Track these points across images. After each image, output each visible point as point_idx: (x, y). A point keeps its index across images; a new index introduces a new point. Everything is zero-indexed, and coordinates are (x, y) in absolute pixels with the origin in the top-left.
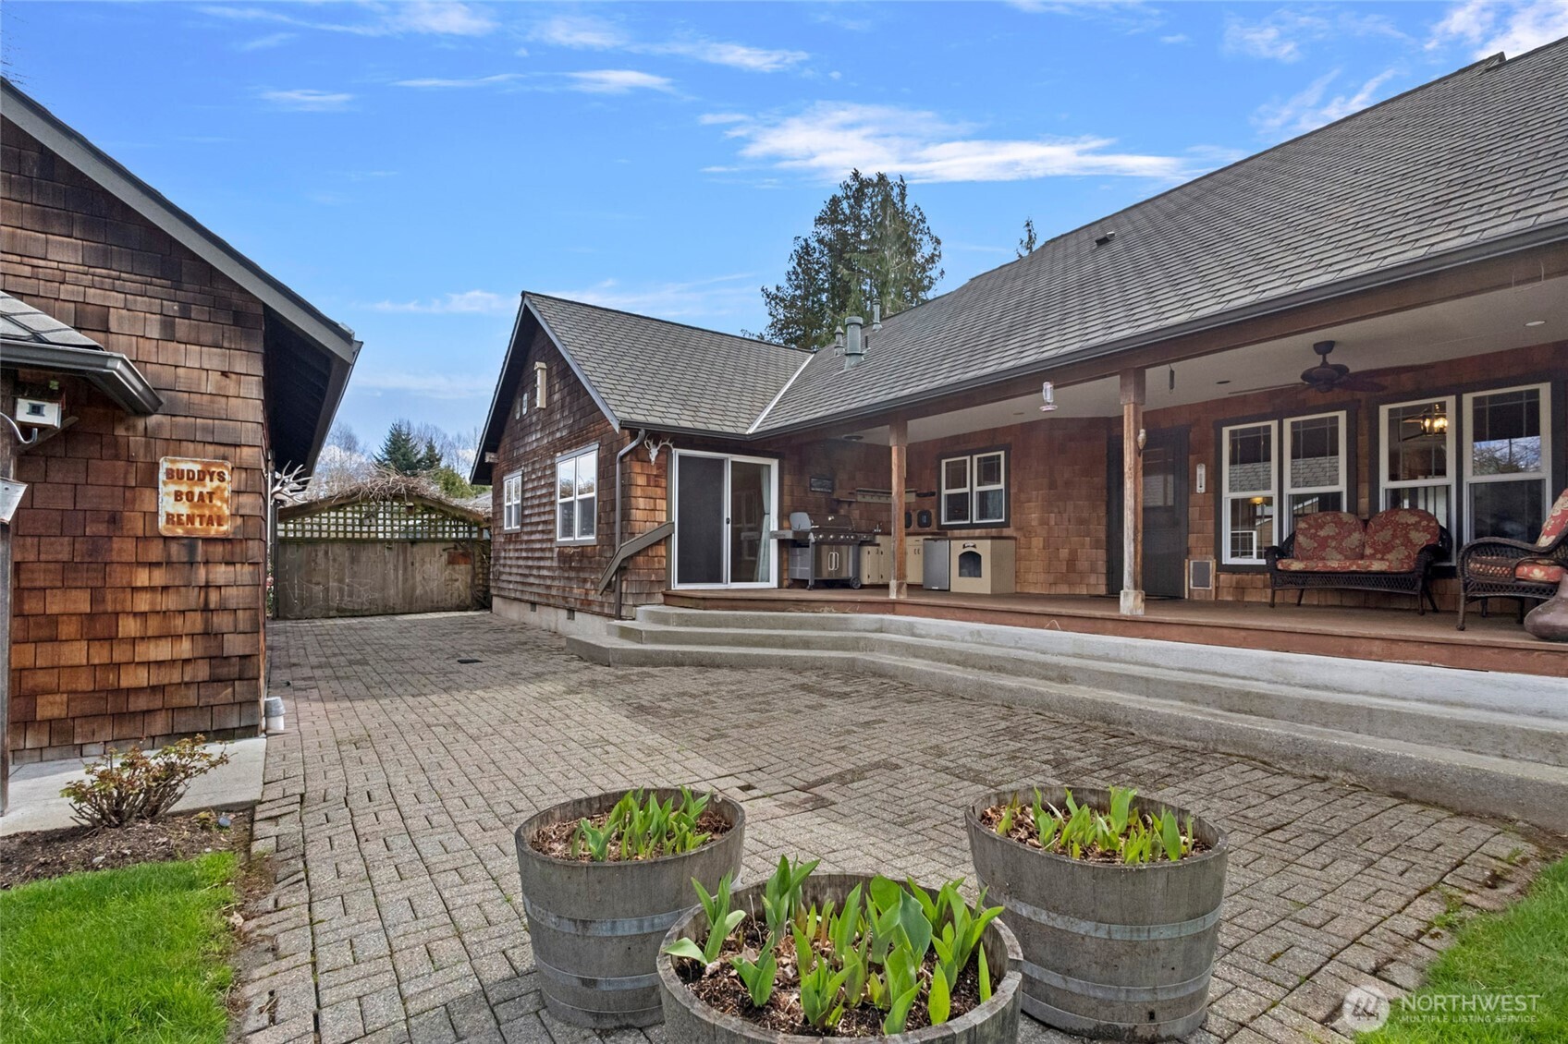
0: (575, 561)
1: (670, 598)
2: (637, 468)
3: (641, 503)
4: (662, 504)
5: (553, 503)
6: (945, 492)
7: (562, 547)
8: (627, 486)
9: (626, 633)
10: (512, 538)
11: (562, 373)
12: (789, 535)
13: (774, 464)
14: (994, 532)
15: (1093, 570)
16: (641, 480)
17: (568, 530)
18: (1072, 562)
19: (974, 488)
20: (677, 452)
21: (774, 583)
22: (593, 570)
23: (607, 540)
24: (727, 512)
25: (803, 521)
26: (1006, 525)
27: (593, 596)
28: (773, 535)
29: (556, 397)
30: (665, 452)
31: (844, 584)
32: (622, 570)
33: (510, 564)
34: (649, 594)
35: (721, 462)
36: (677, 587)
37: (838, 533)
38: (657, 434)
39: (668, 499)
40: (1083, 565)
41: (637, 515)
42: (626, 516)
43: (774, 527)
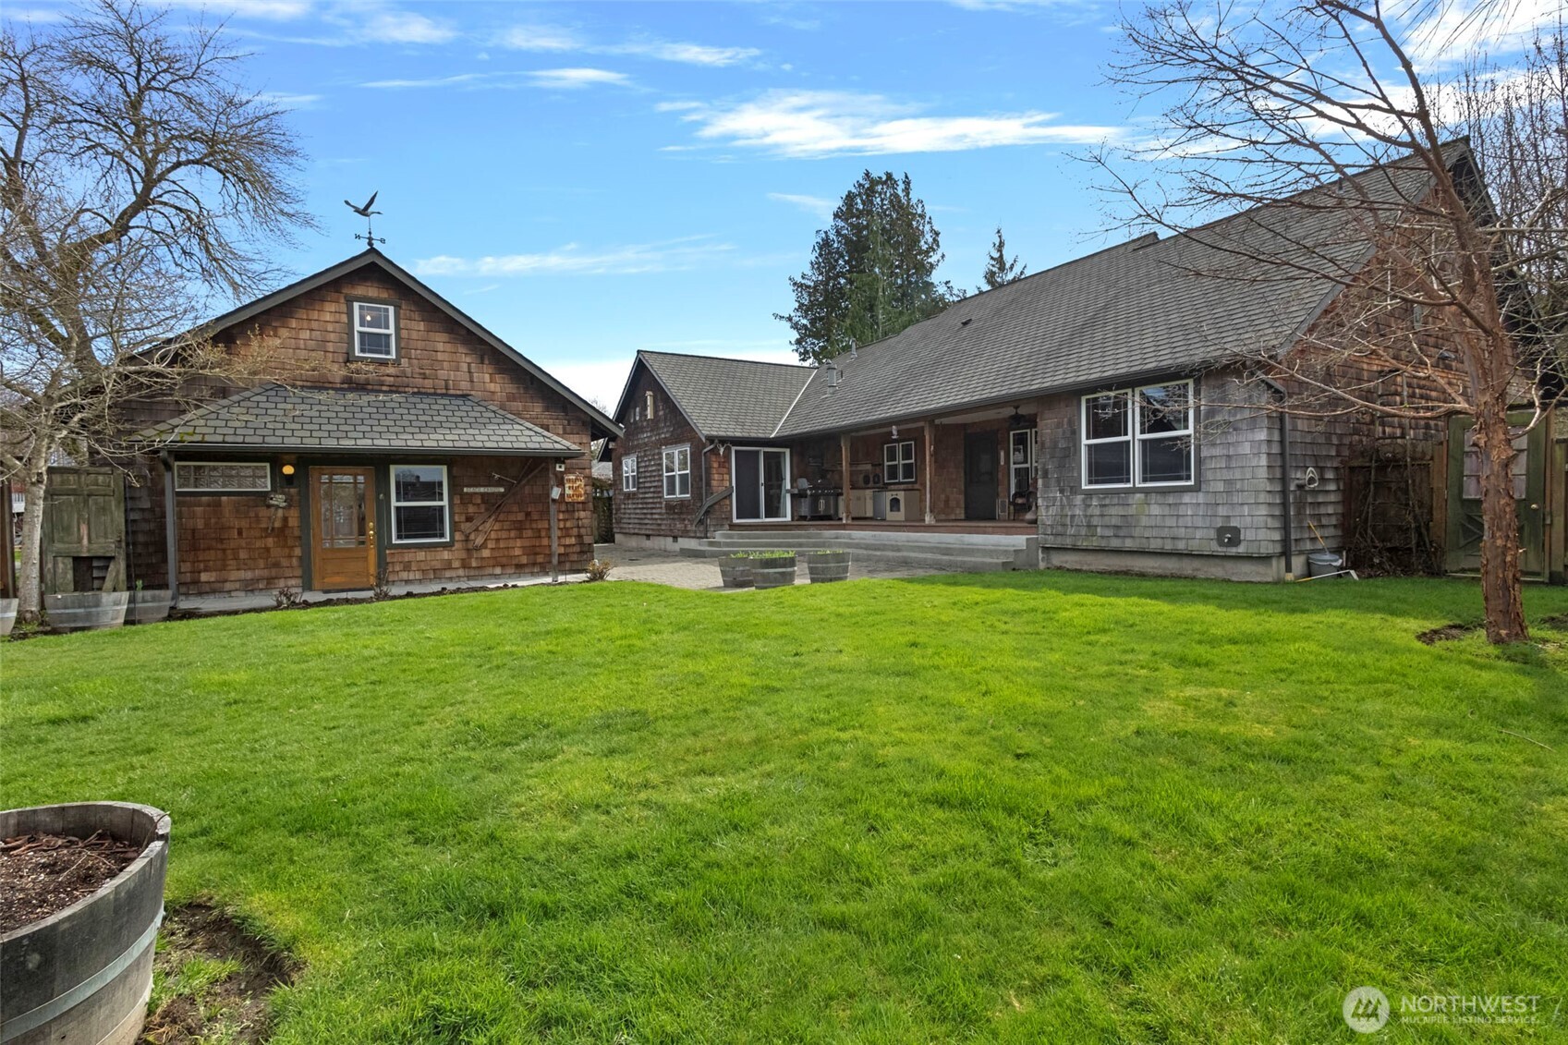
0: (676, 509)
1: (733, 527)
2: (713, 458)
3: (716, 477)
4: (726, 477)
5: (661, 475)
6: (886, 463)
7: (668, 501)
8: (708, 469)
9: (711, 544)
10: (629, 496)
11: (663, 398)
12: (796, 491)
13: (788, 451)
14: (910, 486)
15: (958, 506)
16: (715, 465)
17: (672, 491)
18: (947, 501)
19: (901, 462)
20: (734, 449)
21: (789, 518)
22: (688, 513)
23: (698, 496)
24: (762, 480)
25: (804, 483)
26: (915, 482)
27: (689, 528)
28: (788, 491)
29: (661, 413)
30: (728, 450)
31: (829, 518)
32: (707, 512)
33: (629, 513)
34: (722, 525)
35: (758, 452)
36: (735, 521)
37: (823, 489)
38: (723, 441)
39: (730, 474)
40: (953, 503)
41: (714, 483)
42: (708, 484)
43: (788, 487)
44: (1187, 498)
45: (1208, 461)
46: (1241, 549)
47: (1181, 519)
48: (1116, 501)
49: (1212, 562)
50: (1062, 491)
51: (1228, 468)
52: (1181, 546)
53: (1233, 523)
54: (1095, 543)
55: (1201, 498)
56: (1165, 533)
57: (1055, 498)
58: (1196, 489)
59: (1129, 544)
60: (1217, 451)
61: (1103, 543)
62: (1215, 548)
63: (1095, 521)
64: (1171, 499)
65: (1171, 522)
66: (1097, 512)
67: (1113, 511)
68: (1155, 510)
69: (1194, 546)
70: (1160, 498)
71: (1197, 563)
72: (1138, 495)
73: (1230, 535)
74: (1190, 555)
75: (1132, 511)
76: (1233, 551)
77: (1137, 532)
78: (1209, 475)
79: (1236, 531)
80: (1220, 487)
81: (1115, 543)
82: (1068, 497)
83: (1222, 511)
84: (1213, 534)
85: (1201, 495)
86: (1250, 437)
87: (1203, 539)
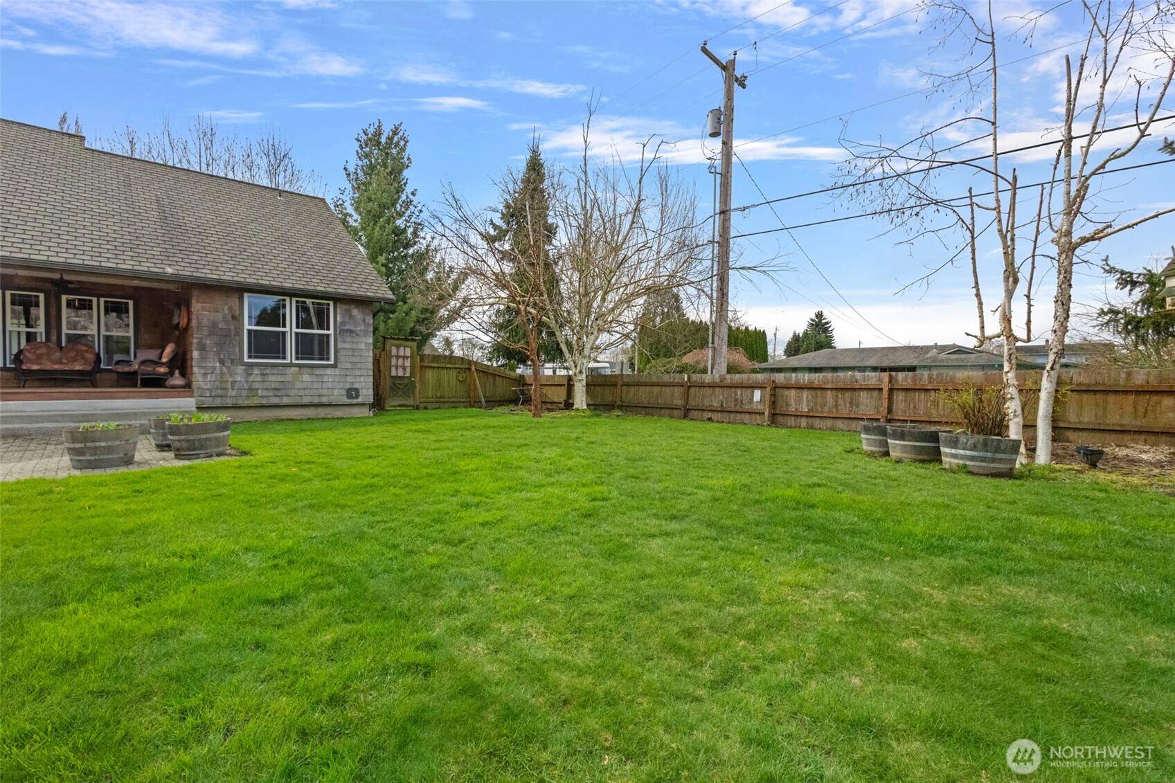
44: (329, 371)
45: (341, 351)
46: (360, 400)
47: (324, 384)
48: (275, 372)
49: (337, 408)
50: (222, 362)
51: (353, 356)
52: (325, 400)
53: (356, 386)
54: (256, 401)
55: (337, 371)
56: (314, 392)
57: (215, 368)
58: (335, 366)
59: (285, 401)
60: (347, 346)
61: (264, 401)
62: (346, 400)
63: (255, 385)
64: (318, 372)
65: (316, 385)
66: (259, 378)
67: (272, 378)
68: (306, 378)
69: (334, 400)
70: (309, 370)
71: (327, 410)
72: (293, 369)
73: (352, 392)
74: (330, 405)
75: (289, 378)
76: (355, 401)
77: (293, 392)
78: (342, 359)
79: (357, 390)
80: (349, 366)
81: (274, 401)
82: (228, 368)
83: (349, 379)
84: (344, 392)
85: (337, 370)
86: (364, 340)
87: (339, 395)
